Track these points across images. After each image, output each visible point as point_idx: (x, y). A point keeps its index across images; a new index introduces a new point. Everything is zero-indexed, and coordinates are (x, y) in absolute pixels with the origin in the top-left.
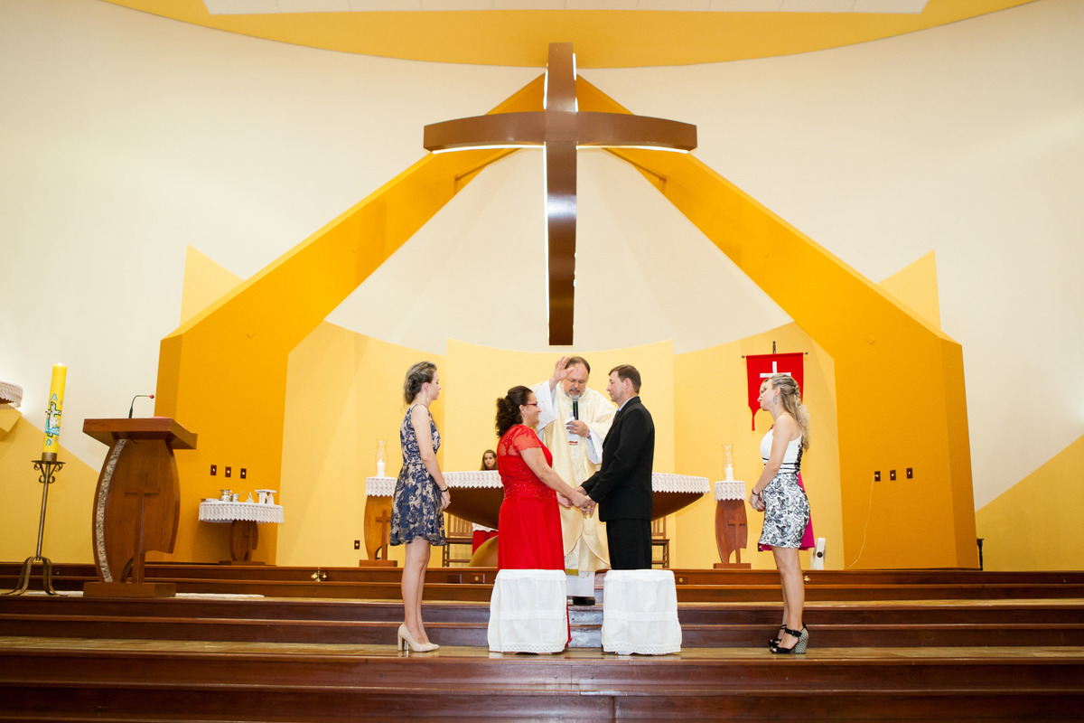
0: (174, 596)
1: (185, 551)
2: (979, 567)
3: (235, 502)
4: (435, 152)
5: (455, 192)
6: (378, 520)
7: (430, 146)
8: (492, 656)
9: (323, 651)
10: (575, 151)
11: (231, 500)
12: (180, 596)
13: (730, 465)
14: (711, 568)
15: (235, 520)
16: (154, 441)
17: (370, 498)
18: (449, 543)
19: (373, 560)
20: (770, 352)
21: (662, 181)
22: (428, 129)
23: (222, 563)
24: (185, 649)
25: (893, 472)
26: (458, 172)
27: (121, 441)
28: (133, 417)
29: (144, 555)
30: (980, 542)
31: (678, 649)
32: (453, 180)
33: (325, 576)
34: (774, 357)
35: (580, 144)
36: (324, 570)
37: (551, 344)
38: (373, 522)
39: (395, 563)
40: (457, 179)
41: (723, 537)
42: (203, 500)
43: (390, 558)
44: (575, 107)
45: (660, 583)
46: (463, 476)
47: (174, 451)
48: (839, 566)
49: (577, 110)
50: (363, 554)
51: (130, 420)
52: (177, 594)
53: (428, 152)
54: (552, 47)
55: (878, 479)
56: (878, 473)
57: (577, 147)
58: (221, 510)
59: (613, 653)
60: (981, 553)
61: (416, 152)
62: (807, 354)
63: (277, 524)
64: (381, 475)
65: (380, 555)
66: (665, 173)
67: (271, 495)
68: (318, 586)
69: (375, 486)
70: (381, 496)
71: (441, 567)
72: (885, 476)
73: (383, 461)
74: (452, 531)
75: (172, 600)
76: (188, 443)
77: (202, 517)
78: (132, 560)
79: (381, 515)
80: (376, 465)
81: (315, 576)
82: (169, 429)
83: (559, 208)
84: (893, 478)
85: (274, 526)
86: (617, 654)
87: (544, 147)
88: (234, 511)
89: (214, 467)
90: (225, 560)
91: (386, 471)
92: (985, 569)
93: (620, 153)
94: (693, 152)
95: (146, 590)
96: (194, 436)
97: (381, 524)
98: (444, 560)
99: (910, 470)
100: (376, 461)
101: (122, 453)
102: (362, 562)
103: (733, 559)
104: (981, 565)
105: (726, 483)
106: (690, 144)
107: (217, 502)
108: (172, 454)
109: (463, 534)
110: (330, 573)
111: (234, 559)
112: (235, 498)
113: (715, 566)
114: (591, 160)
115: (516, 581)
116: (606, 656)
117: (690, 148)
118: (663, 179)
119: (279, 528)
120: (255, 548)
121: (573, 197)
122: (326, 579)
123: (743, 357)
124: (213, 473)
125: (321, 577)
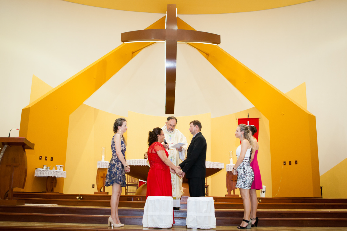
0: (24, 205)
1: (29, 188)
2: (321, 197)
3: (48, 170)
4: (125, 43)
5: (132, 58)
6: (102, 177)
7: (123, 40)
8: (144, 229)
9: (81, 226)
10: (176, 43)
11: (47, 169)
12: (26, 205)
13: (232, 159)
14: (224, 196)
15: (48, 176)
16: (18, 146)
17: (99, 169)
18: (127, 186)
19: (100, 192)
20: (246, 117)
21: (207, 55)
22: (123, 34)
23: (43, 192)
24: (27, 225)
25: (290, 162)
26: (134, 51)
27: (5, 146)
28: (10, 137)
29: (13, 189)
30: (321, 188)
31: (215, 227)
32: (131, 53)
33: (81, 198)
34: (248, 119)
35: (178, 41)
36: (81, 195)
37: (166, 113)
38: (100, 178)
39: (108, 193)
40: (133, 53)
41: (229, 185)
42: (37, 169)
43: (106, 191)
44: (176, 28)
45: (208, 202)
46: (133, 161)
47: (26, 150)
48: (270, 196)
49: (177, 29)
50: (96, 190)
51: (9, 138)
52: (25, 204)
53: (123, 43)
54: (169, 5)
55: (285, 164)
56: (285, 162)
57: (177, 42)
58: (43, 173)
59: (190, 228)
60: (322, 192)
61: (118, 43)
62: (260, 118)
63: (64, 178)
64: (103, 160)
65: (102, 190)
66: (208, 52)
67: (62, 167)
68: (79, 201)
69: (101, 164)
70: (103, 168)
71: (124, 195)
72: (287, 163)
73: (104, 155)
74: (129, 181)
75: (23, 206)
76: (31, 147)
77: (36, 175)
78: (8, 191)
79: (103, 175)
80: (101, 157)
81: (78, 198)
82: (24, 142)
83: (169, 64)
84: (290, 164)
85: (62, 179)
86: (192, 229)
87: (165, 42)
88: (48, 173)
89: (41, 156)
90: (44, 191)
91: (105, 159)
92: (323, 198)
93: (192, 45)
94: (219, 45)
95: (13, 202)
96: (33, 145)
97: (102, 179)
98: (125, 192)
99: (296, 161)
100: (101, 155)
101: (5, 150)
102: (95, 193)
103: (232, 193)
104: (322, 196)
105: (230, 165)
106: (218, 42)
107: (41, 170)
108: (25, 151)
109: (133, 183)
110: (84, 197)
111: (47, 191)
112: (48, 168)
113: (226, 195)
114: (182, 47)
115: (154, 200)
116: (188, 229)
117: (218, 44)
118: (208, 55)
119: (65, 180)
120: (55, 187)
121: (175, 60)
122: (82, 199)
123: (237, 119)
124: (40, 159)
125: (80, 198)
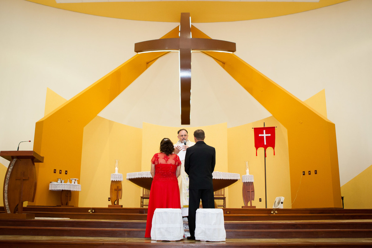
2: (342, 207)
4: (139, 53)
5: (147, 68)
10: (191, 53)
12: (36, 218)
13: (248, 169)
14: (241, 208)
15: (63, 190)
16: (27, 159)
17: (112, 181)
18: (143, 199)
19: (113, 205)
20: (263, 127)
21: (223, 64)
22: (136, 45)
27: (14, 159)
29: (23, 203)
30: (342, 198)
31: (225, 240)
35: (192, 50)
37: (182, 124)
38: (113, 191)
39: (122, 206)
40: (148, 63)
41: (245, 196)
42: (51, 182)
43: (120, 204)
44: (190, 36)
45: (218, 214)
47: (35, 163)
48: (290, 207)
50: (110, 203)
51: (18, 151)
53: (136, 53)
54: (182, 14)
55: (304, 174)
58: (57, 186)
60: (343, 202)
61: (131, 54)
62: (276, 127)
63: (78, 191)
64: (117, 173)
65: (116, 203)
66: (224, 61)
67: (76, 181)
68: (91, 215)
69: (114, 177)
70: (117, 181)
72: (307, 173)
74: (144, 194)
75: (33, 220)
76: (40, 160)
77: (50, 189)
78: (18, 205)
79: (116, 188)
80: (115, 169)
81: (89, 211)
82: (32, 155)
84: (310, 174)
86: (201, 241)
87: (179, 51)
88: (62, 186)
90: (58, 205)
92: (345, 208)
93: (207, 53)
94: (234, 53)
95: (23, 216)
96: (43, 158)
97: (116, 191)
98: (141, 205)
99: (316, 171)
101: (15, 164)
102: (109, 206)
103: (249, 205)
105: (246, 176)
106: (234, 50)
107: (56, 183)
110: (96, 210)
111: (62, 205)
112: (63, 182)
114: (196, 56)
115: (162, 212)
116: (197, 242)
119: (80, 193)
120: (70, 200)
121: (190, 70)
123: (253, 128)
124: (55, 172)
125: (92, 211)
